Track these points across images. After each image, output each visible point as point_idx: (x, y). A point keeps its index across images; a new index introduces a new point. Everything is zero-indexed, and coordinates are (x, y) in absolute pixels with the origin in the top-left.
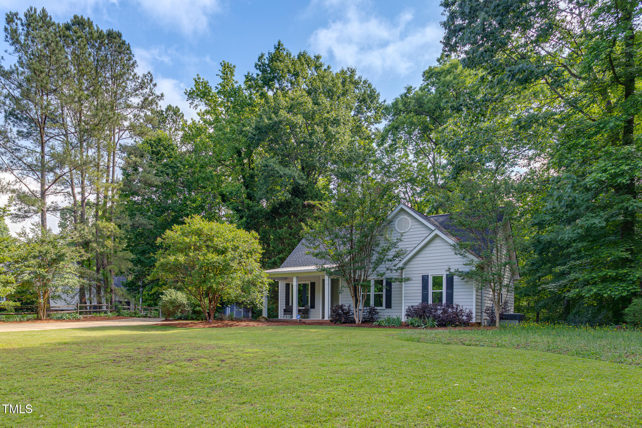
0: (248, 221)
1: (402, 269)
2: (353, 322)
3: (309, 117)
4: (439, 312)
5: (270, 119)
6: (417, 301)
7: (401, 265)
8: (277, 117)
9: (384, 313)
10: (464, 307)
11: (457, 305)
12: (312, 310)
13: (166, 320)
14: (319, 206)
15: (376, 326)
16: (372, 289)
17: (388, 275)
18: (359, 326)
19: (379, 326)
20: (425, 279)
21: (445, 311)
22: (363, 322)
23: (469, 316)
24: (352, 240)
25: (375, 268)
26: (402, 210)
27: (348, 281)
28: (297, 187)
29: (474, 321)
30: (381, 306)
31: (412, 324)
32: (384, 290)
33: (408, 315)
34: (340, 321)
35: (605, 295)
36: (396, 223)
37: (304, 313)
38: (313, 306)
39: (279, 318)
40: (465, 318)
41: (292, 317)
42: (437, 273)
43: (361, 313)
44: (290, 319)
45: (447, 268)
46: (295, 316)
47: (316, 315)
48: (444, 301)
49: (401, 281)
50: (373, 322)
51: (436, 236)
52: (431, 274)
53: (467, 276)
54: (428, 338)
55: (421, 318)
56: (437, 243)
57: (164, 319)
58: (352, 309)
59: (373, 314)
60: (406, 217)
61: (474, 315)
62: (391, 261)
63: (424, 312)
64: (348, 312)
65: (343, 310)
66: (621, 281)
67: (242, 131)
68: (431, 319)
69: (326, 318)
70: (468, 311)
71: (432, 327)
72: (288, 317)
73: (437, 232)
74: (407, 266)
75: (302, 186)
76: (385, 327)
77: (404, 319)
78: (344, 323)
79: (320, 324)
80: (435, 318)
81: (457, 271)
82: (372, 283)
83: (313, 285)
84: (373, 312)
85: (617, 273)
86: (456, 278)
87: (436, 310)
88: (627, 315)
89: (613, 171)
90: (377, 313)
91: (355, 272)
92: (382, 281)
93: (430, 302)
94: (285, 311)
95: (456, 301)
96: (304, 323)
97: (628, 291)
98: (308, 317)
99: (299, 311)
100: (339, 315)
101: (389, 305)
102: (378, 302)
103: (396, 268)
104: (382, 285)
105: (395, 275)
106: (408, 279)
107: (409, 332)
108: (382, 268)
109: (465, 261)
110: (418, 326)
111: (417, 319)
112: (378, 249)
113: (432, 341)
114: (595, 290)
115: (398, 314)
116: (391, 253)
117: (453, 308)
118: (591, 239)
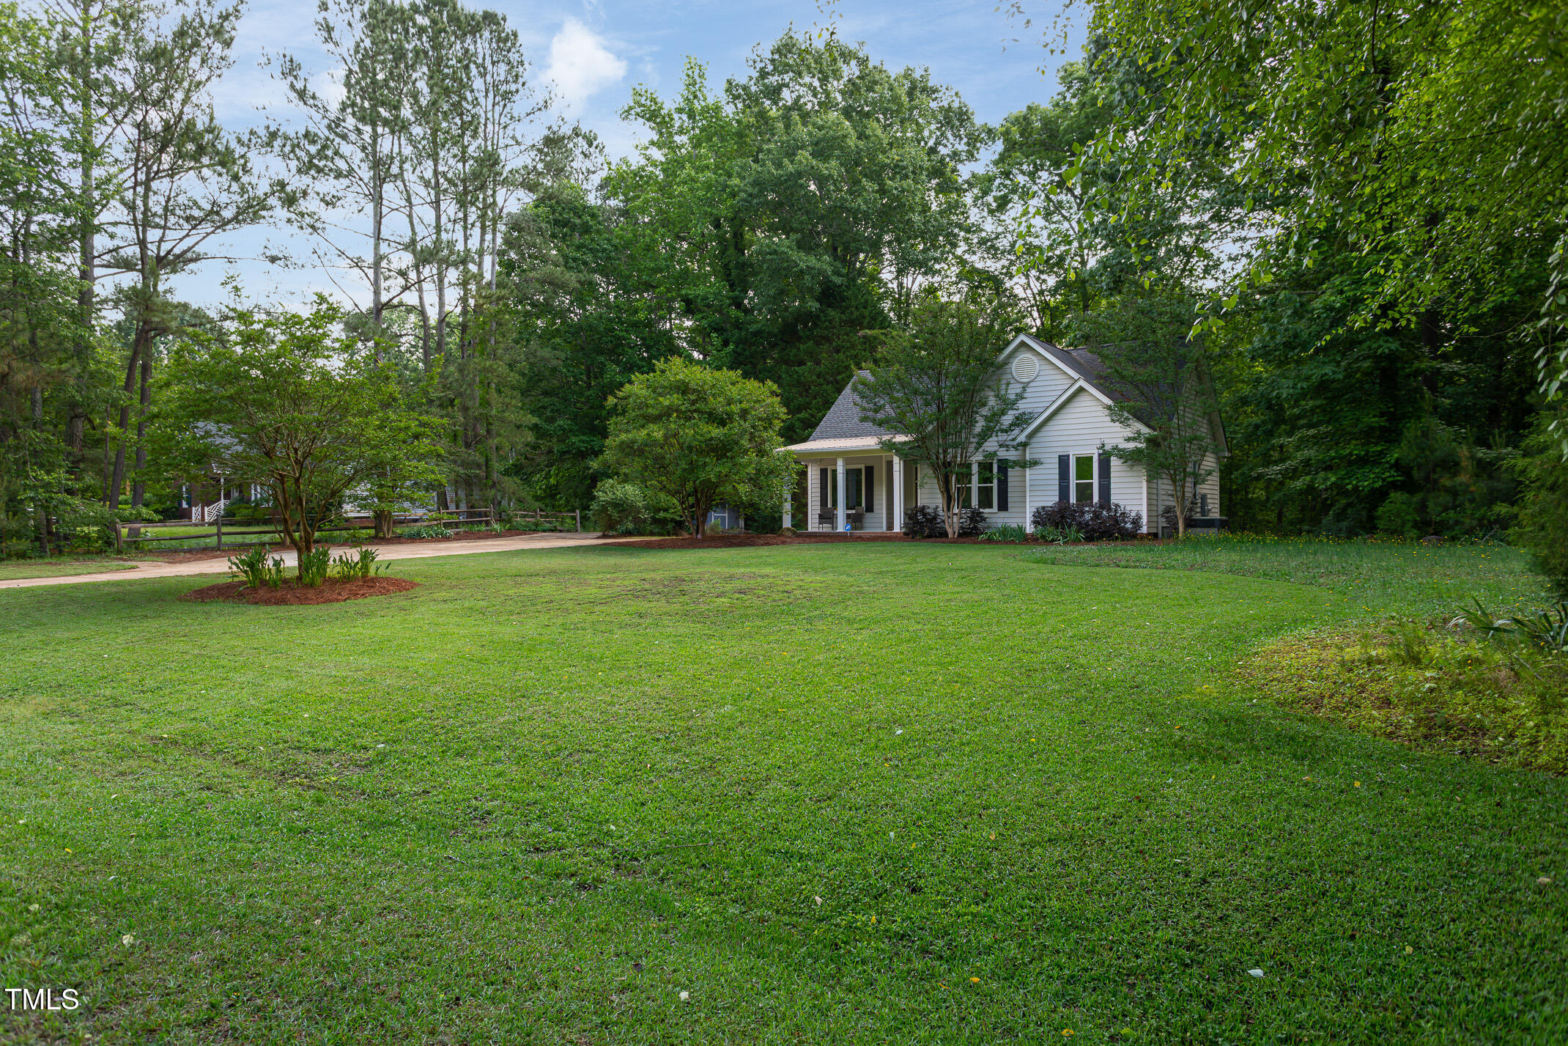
0: (739, 350)
1: (1025, 445)
2: (944, 534)
3: (850, 162)
4: (1088, 517)
5: (779, 165)
6: (1050, 498)
7: (1022, 438)
8: (792, 162)
9: (995, 518)
10: (1128, 508)
11: (1117, 505)
12: (869, 515)
13: (604, 536)
14: (883, 337)
15: (983, 542)
16: (975, 478)
17: (1003, 454)
18: (954, 542)
19: (990, 541)
20: (1064, 461)
21: (1097, 516)
22: (960, 535)
23: (1136, 522)
24: (940, 399)
25: (979, 445)
26: (1023, 344)
27: (935, 468)
28: (829, 288)
29: (1144, 530)
30: (991, 507)
31: (1043, 537)
32: (995, 481)
33: (1036, 523)
34: (922, 533)
35: (1349, 487)
36: (1014, 365)
37: (855, 520)
38: (870, 508)
39: (810, 530)
40: (1129, 526)
41: (834, 527)
42: (1084, 452)
43: (955, 518)
44: (830, 530)
45: (1098, 443)
46: (842, 526)
47: (875, 523)
48: (1096, 499)
49: (1023, 464)
50: (978, 535)
51: (1081, 390)
52: (1074, 453)
53: (1131, 458)
54: (1067, 558)
55: (1057, 527)
56: (1083, 401)
57: (600, 534)
58: (941, 513)
59: (977, 522)
60: (1029, 355)
61: (1144, 520)
62: (1006, 431)
63: (1063, 517)
64: (935, 518)
65: (924, 515)
66: (1376, 463)
67: (727, 186)
68: (1074, 528)
69: (897, 529)
70: (1133, 514)
71: (1076, 542)
72: (826, 528)
73: (1082, 383)
74: (1034, 440)
75: (840, 286)
76: (998, 542)
77: (1029, 529)
78: (929, 536)
79: (887, 538)
80: (1081, 526)
81: (1116, 448)
82: (975, 468)
83: (870, 470)
84: (976, 517)
85: (1367, 452)
86: (1115, 462)
87: (1083, 513)
88: (1379, 518)
89: (1351, 294)
90: (984, 519)
91: (945, 451)
92: (991, 464)
93: (1073, 500)
94: (821, 517)
95: (1114, 499)
96: (861, 539)
97: (1384, 480)
98: (862, 528)
99: (848, 516)
100: (917, 522)
101: (1003, 506)
102: (986, 500)
103: (1015, 443)
104: (991, 471)
105: (1012, 455)
106: (1035, 463)
107: (1039, 551)
108: (991, 445)
109: (1128, 432)
110: (1053, 540)
111: (1051, 529)
112: (985, 411)
113: (1074, 563)
114: (1333, 479)
115: (1019, 521)
116: (1007, 419)
117: (1109, 509)
118: (1330, 395)
